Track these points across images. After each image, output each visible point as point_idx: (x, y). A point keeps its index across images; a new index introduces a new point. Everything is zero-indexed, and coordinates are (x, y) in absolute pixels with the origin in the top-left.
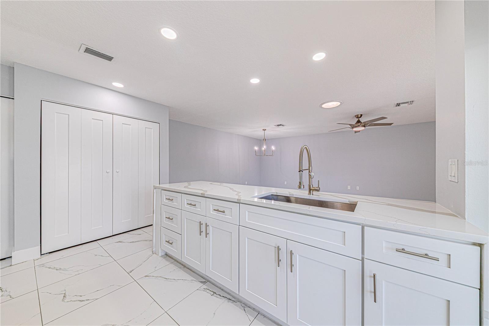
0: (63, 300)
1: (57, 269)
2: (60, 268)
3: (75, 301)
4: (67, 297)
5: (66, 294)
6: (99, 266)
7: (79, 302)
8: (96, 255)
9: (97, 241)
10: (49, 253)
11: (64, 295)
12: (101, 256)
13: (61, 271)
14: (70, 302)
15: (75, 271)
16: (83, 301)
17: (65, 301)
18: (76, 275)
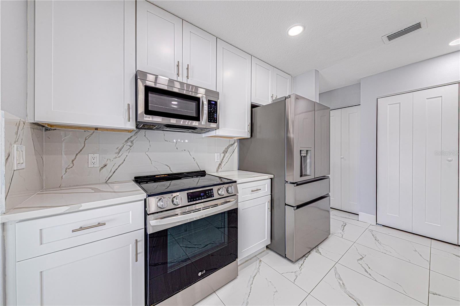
0: (358, 260)
1: (376, 239)
2: (378, 240)
3: (363, 267)
4: (362, 260)
5: (364, 258)
6: (409, 261)
7: (364, 270)
8: (416, 251)
9: (432, 240)
10: (383, 225)
11: (362, 257)
12: (420, 255)
13: (377, 242)
14: (360, 265)
15: (385, 250)
16: (367, 272)
17: (359, 261)
18: (382, 252)
